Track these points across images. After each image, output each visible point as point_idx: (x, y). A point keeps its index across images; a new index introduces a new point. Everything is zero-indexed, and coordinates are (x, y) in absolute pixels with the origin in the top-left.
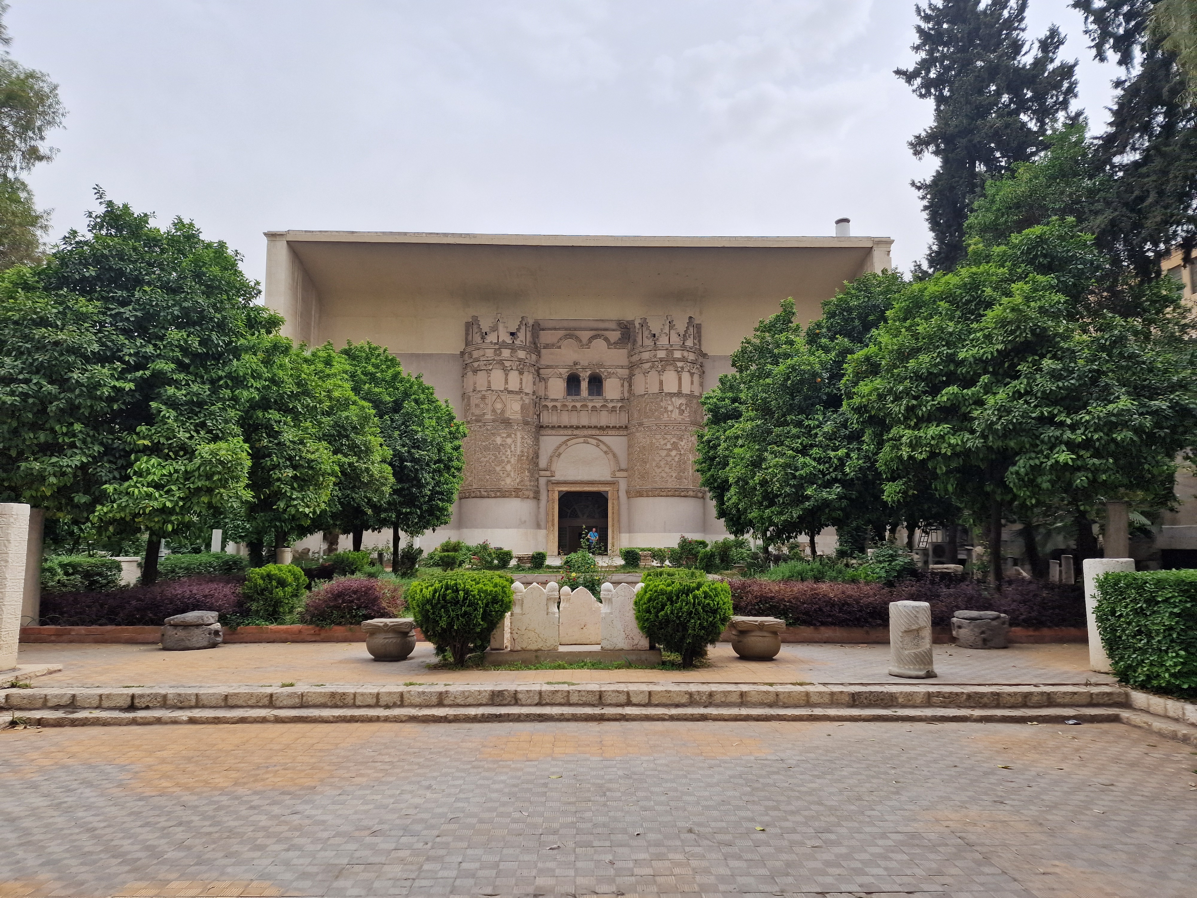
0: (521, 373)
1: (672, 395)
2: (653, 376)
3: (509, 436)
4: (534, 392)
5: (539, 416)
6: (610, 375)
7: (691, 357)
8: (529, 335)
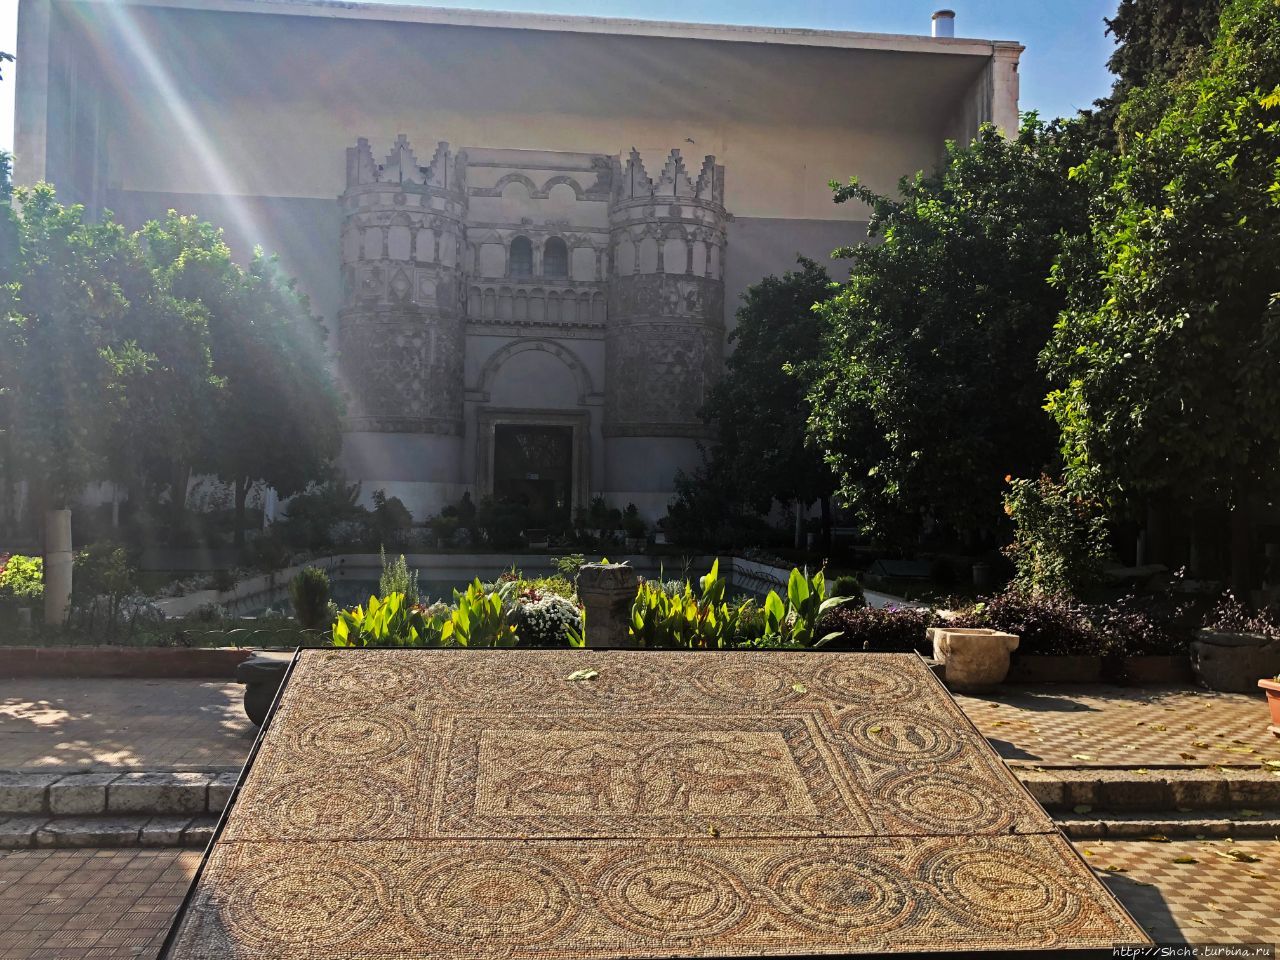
0: (437, 234)
1: (676, 278)
2: (649, 246)
3: (416, 335)
4: (458, 265)
5: (465, 304)
6: (579, 243)
7: (708, 218)
8: (450, 172)
